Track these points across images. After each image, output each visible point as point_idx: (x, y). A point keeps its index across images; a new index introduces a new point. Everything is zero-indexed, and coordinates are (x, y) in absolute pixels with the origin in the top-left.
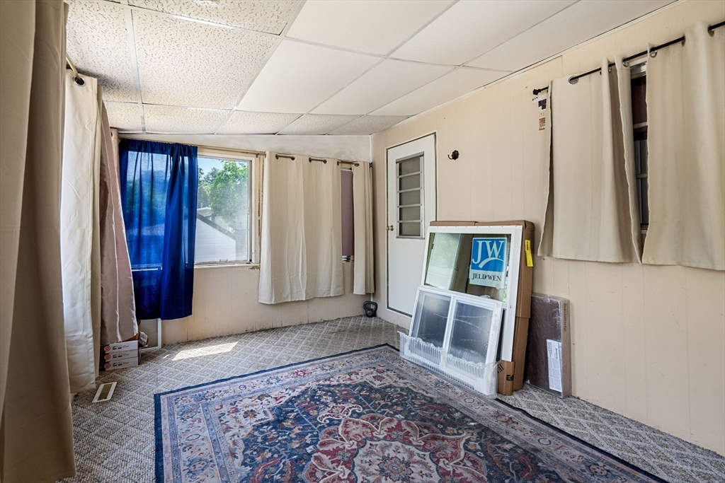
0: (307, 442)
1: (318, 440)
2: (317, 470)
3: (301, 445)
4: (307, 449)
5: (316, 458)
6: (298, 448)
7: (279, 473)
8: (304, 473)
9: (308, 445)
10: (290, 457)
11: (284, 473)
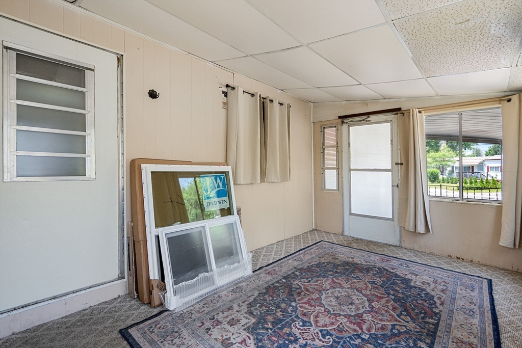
0: (360, 341)
1: (353, 335)
2: (377, 328)
3: (367, 343)
4: (366, 338)
5: (369, 331)
6: (370, 344)
7: (400, 344)
8: (386, 332)
9: (363, 339)
10: (383, 345)
11: (396, 342)
